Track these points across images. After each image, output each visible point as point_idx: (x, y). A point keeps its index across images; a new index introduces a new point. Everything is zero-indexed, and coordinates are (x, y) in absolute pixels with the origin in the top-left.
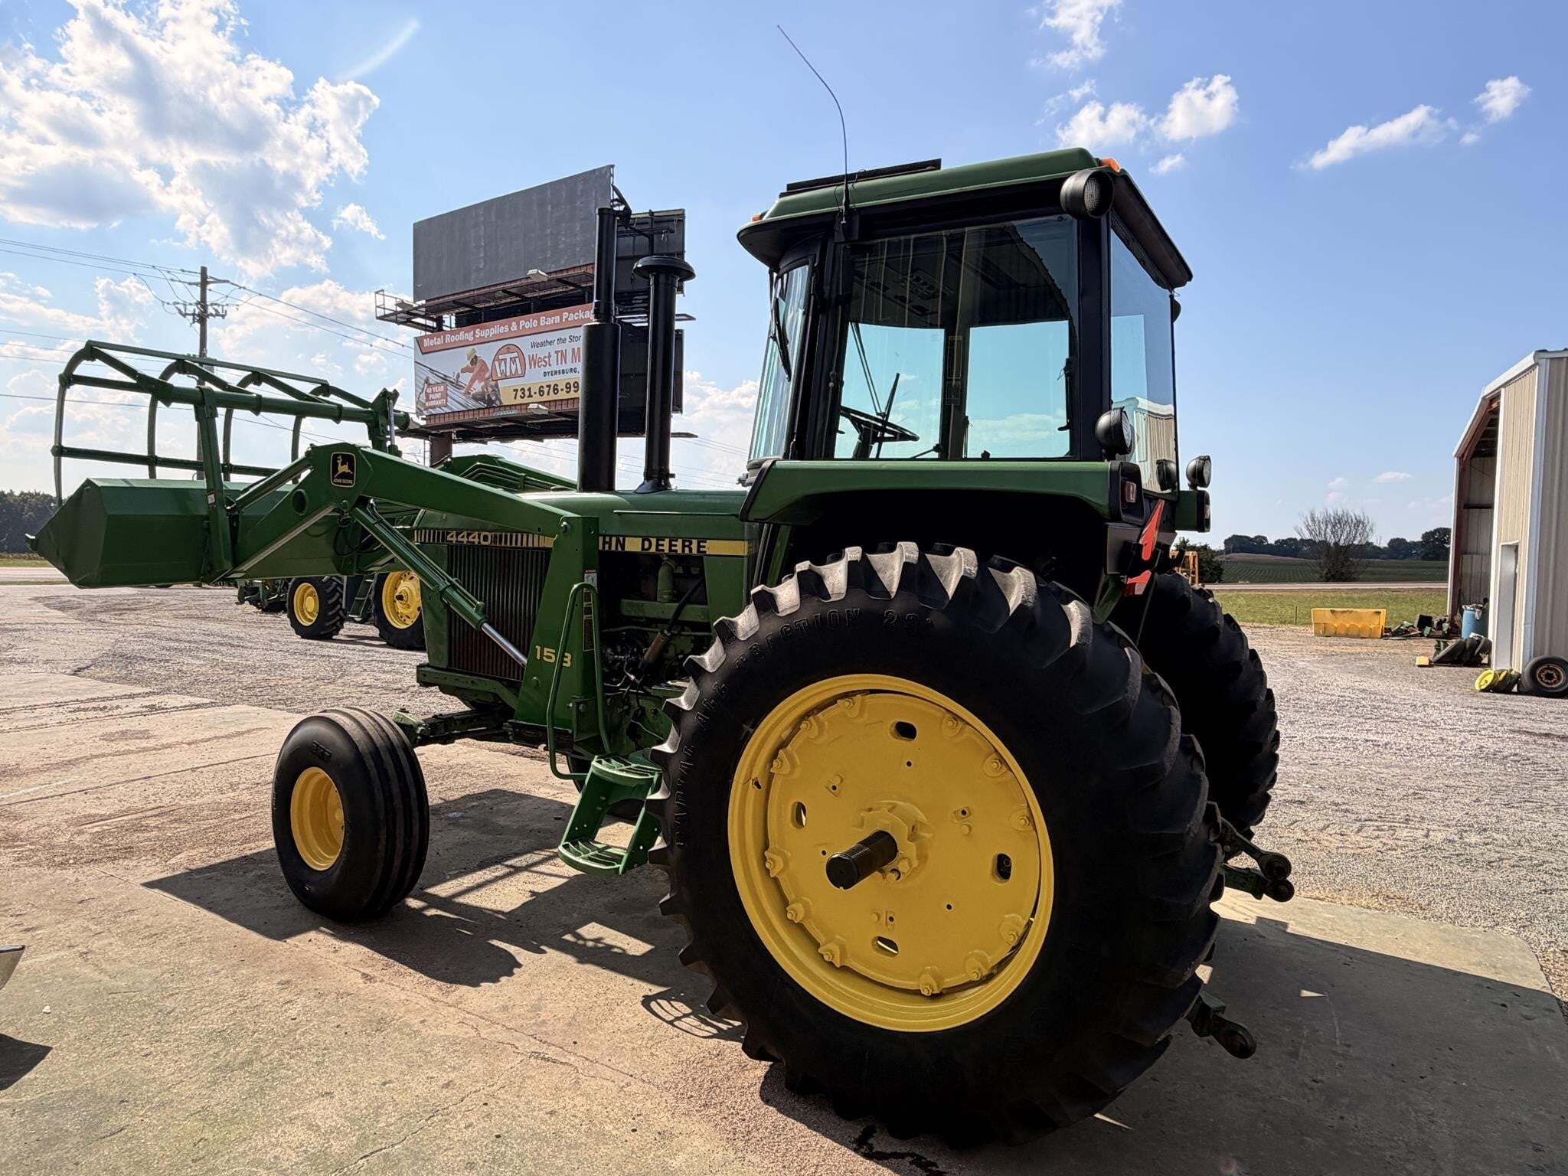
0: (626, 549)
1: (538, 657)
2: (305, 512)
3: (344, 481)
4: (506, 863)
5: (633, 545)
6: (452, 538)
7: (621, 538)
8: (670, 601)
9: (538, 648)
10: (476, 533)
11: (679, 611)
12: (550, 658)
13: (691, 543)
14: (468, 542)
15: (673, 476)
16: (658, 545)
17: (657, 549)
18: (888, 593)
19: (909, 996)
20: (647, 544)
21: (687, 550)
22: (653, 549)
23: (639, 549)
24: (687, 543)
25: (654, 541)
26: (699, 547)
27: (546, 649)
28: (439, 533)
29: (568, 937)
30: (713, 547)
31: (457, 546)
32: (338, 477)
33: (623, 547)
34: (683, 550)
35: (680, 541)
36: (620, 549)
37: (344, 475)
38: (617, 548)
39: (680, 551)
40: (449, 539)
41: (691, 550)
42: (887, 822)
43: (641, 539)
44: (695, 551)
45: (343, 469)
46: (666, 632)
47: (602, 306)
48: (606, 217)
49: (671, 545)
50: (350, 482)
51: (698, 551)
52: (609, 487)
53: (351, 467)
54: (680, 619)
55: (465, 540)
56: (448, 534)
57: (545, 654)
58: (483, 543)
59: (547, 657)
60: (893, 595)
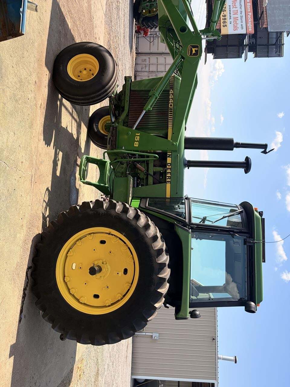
0: (168, 158)
1: (136, 134)
2: (180, 32)
3: (190, 51)
4: (73, 109)
5: (169, 160)
6: (171, 92)
7: (171, 156)
8: (153, 172)
9: (139, 134)
10: (172, 102)
11: (151, 175)
12: (136, 139)
13: (169, 179)
14: (170, 98)
15: (188, 168)
16: (169, 168)
17: (168, 168)
18: (158, 274)
19: (63, 274)
20: (169, 165)
21: (167, 178)
22: (168, 167)
23: (168, 162)
24: (169, 178)
25: (170, 167)
26: (169, 181)
27: (139, 137)
28: (172, 86)
29: (58, 150)
30: (168, 186)
31: (168, 99)
32: (191, 48)
33: (169, 157)
34: (168, 177)
35: (170, 176)
36: (168, 156)
37: (192, 51)
38: (168, 155)
39: (167, 175)
40: (171, 90)
41: (168, 179)
42: (104, 270)
43: (170, 163)
44: (167, 180)
45: (194, 49)
46: (145, 171)
47: (239, 145)
48: (265, 147)
49: (169, 172)
50: (189, 54)
51: (167, 181)
52: (186, 148)
53: (194, 54)
54: (149, 175)
55: (170, 97)
56: (172, 90)
57: (137, 137)
58: (170, 104)
59: (137, 138)
60: (158, 276)
